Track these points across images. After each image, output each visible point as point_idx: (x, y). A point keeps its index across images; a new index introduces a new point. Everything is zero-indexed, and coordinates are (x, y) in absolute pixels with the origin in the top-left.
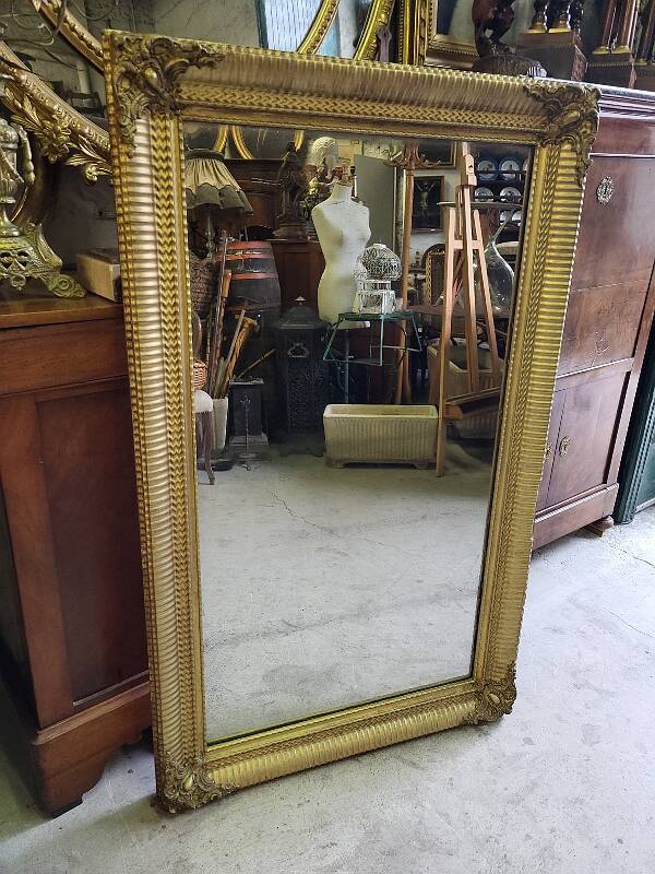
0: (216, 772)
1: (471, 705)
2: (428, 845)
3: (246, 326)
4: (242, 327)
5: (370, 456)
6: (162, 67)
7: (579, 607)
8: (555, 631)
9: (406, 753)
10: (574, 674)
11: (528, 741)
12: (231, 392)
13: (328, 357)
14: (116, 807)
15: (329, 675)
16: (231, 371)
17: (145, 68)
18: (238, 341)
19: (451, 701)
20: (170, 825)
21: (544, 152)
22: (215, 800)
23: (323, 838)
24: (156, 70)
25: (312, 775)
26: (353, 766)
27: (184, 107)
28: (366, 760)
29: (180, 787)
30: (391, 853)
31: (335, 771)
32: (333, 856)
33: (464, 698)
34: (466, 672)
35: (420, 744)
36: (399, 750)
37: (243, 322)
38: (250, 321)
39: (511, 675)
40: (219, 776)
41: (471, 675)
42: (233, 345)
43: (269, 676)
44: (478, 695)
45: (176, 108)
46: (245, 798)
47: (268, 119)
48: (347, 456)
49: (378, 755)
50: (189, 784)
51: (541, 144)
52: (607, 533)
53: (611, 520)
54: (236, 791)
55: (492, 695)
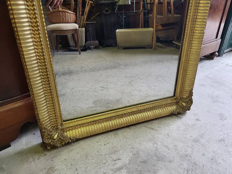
0: (68, 132)
1: (174, 107)
2: (160, 158)
3: (89, 4)
4: (88, 5)
5: (131, 45)
7: (210, 78)
8: (202, 85)
9: (149, 125)
10: (212, 98)
11: (198, 120)
12: (86, 26)
13: (117, 11)
14: (25, 147)
15: (118, 101)
16: (85, 20)
18: (87, 9)
19: (166, 105)
20: (48, 154)
22: (69, 143)
23: (115, 157)
25: (110, 134)
26: (127, 130)
28: (133, 128)
29: (51, 138)
30: (145, 162)
31: (120, 132)
32: (119, 164)
33: (171, 105)
34: (172, 95)
35: (154, 121)
36: (146, 124)
37: (88, 3)
38: (90, 2)
39: (191, 94)
40: (70, 134)
41: (174, 95)
42: (85, 10)
43: (95, 102)
44: (177, 103)
46: (82, 143)
48: (124, 45)
49: (137, 126)
50: (56, 136)
52: (215, 58)
53: (217, 53)
54: (77, 140)
55: (183, 103)
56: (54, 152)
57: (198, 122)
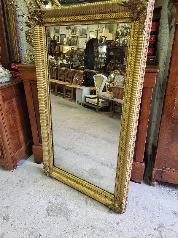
0: (53, 172)
1: (111, 203)
6: (37, 15)
9: (88, 199)
17: (34, 17)
20: (44, 176)
21: (133, 24)
22: (51, 177)
23: (56, 197)
24: (36, 17)
25: (68, 187)
26: (77, 192)
27: (44, 23)
28: (81, 194)
29: (46, 170)
30: (60, 209)
31: (73, 190)
32: (53, 200)
33: (109, 199)
34: (113, 193)
35: (94, 201)
36: (88, 198)
40: (54, 174)
44: (114, 201)
45: (43, 24)
46: (56, 181)
47: (58, 24)
49: (83, 195)
50: (48, 170)
51: (132, 21)
54: (54, 178)
55: (117, 204)
56: (46, 176)
57: (115, 225)
